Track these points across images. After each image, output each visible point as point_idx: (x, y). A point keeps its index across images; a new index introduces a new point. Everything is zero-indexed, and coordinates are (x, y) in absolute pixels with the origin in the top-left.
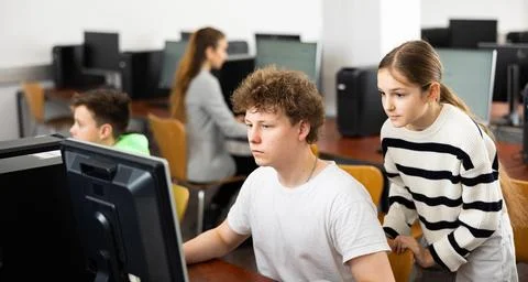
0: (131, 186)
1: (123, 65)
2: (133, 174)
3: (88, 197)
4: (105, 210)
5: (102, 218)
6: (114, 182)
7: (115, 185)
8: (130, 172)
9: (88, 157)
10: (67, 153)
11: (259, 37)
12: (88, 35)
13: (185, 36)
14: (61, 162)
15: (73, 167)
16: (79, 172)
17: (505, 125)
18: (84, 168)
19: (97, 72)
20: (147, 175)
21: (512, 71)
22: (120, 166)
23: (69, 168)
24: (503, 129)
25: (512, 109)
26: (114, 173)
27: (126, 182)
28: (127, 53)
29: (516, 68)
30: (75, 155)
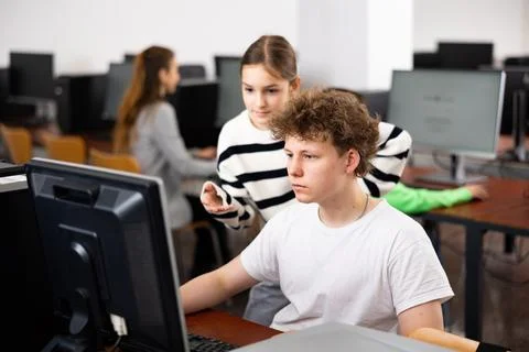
0: (119, 210)
1: (59, 91)
2: (120, 196)
3: (62, 226)
4: (83, 240)
5: (80, 249)
6: (97, 206)
7: (97, 210)
8: (116, 194)
9: (61, 179)
10: (33, 175)
11: (219, 60)
12: (14, 56)
13: (129, 58)
14: (27, 187)
15: (43, 191)
16: (52, 197)
17: (510, 161)
18: (58, 191)
19: (25, 100)
20: (137, 197)
21: (519, 98)
22: (103, 187)
23: (37, 193)
24: (507, 165)
25: (518, 143)
26: (96, 196)
27: (112, 205)
28: (64, 78)
29: (522, 95)
30: (44, 176)
